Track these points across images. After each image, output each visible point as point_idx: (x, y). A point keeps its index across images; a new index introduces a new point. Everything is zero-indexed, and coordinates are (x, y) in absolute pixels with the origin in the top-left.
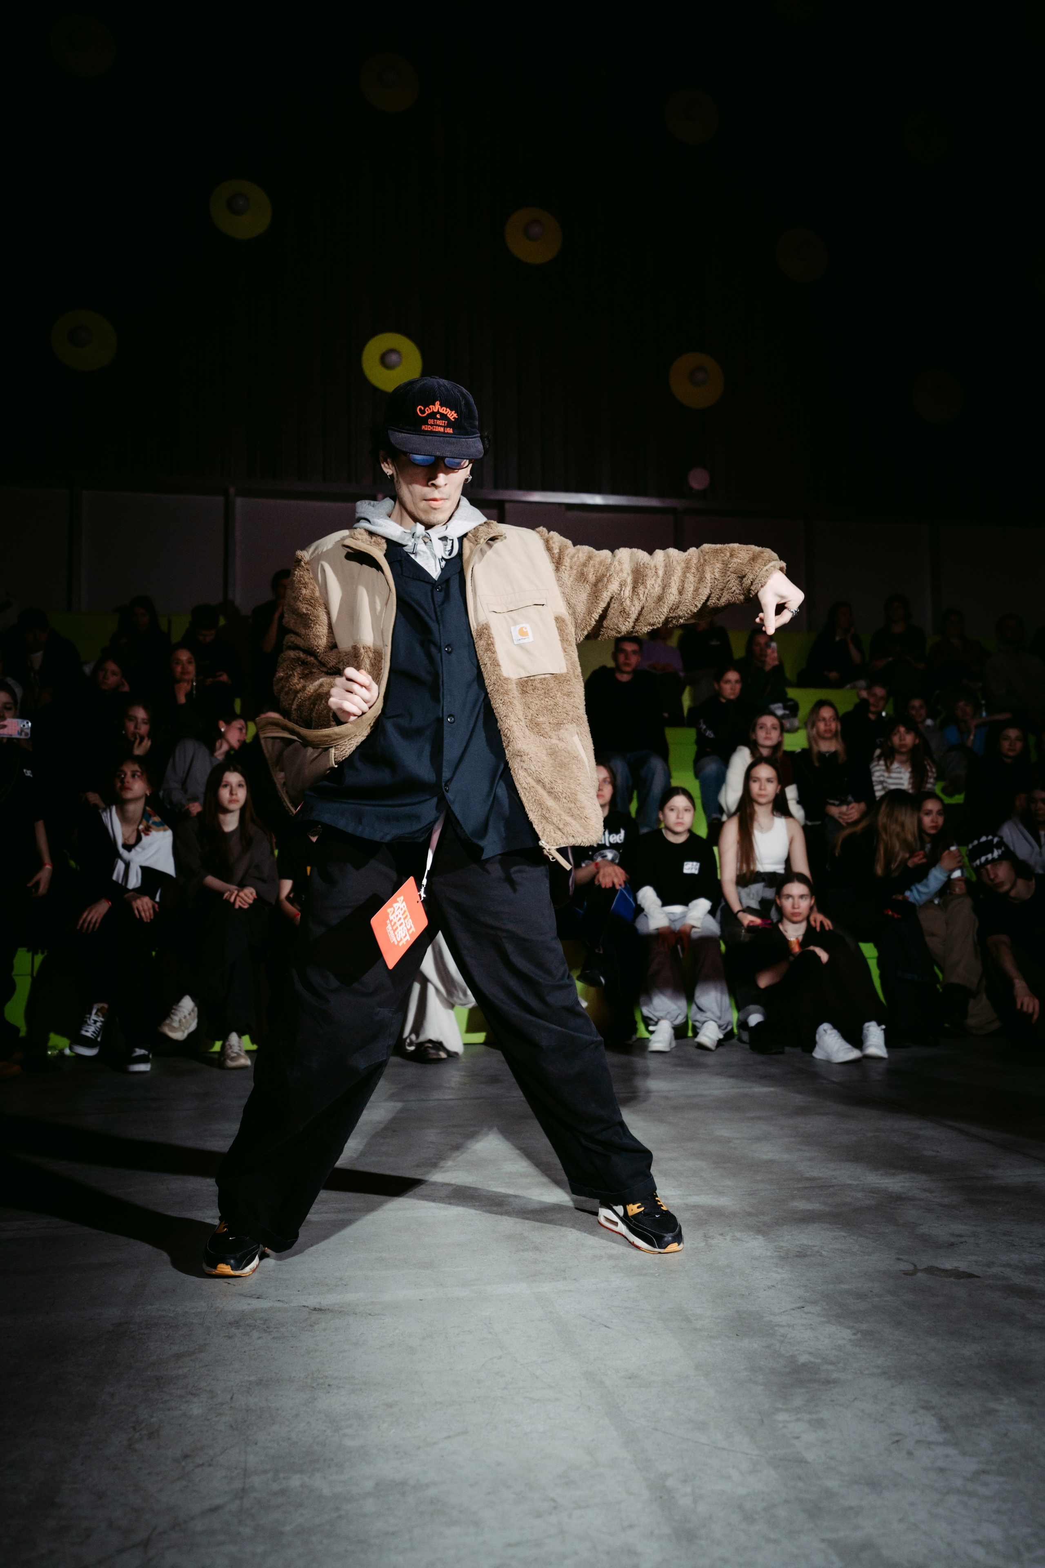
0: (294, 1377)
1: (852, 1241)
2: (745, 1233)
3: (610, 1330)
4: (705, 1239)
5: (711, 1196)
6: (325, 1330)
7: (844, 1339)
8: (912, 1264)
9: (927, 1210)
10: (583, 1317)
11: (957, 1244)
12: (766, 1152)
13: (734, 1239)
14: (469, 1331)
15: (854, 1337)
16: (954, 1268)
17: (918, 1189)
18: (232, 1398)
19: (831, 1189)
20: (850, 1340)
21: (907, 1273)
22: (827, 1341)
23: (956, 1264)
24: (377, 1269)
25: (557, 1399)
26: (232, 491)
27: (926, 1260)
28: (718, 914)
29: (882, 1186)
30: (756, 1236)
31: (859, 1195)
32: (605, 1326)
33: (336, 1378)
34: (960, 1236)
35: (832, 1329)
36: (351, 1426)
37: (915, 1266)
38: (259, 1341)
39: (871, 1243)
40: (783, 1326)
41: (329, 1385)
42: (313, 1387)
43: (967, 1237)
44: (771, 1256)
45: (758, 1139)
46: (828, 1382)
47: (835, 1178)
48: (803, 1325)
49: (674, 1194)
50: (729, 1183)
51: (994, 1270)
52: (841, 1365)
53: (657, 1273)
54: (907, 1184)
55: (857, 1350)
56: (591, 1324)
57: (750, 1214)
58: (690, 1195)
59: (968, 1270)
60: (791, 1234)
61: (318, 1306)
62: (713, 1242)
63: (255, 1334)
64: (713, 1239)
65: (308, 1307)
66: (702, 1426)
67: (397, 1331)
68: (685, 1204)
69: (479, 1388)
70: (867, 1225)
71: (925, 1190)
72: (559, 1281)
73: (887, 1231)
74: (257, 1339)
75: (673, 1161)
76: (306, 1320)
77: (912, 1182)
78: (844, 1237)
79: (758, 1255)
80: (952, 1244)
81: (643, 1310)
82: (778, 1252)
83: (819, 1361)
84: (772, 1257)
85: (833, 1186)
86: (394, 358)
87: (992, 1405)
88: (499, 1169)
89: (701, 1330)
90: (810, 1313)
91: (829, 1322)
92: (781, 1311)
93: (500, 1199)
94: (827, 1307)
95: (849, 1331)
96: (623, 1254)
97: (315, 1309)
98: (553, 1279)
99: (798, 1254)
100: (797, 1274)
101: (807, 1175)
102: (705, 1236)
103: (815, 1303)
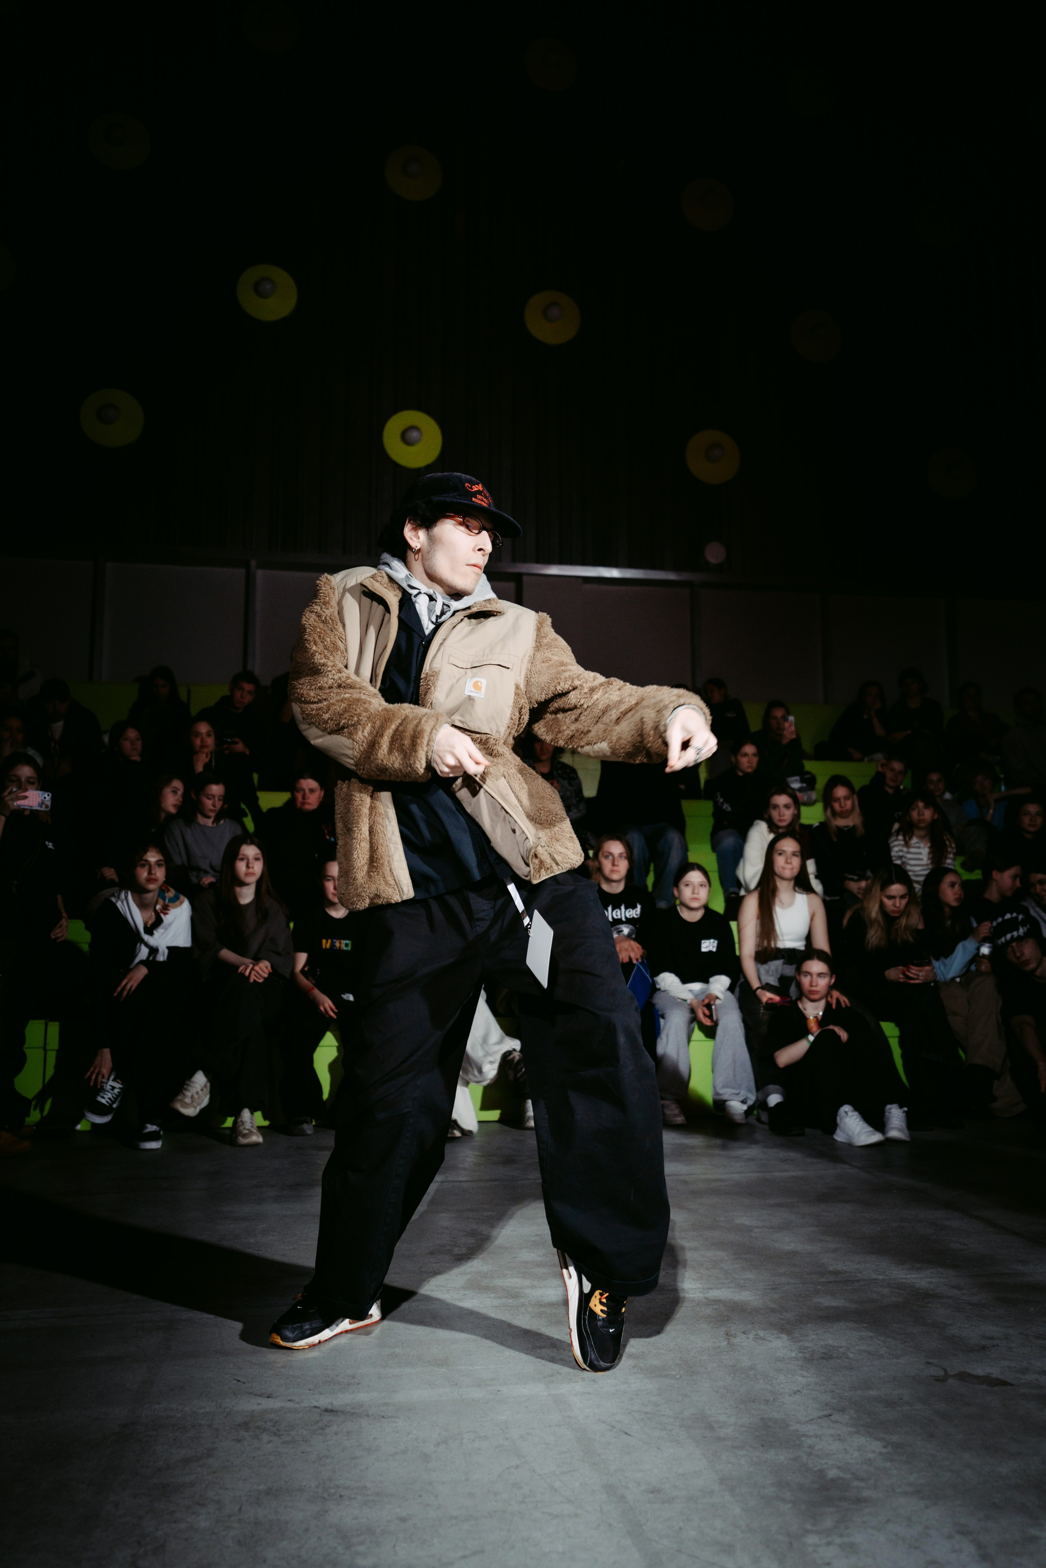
0: (305, 1486)
1: (878, 1342)
2: (768, 1332)
3: (629, 1437)
4: (727, 1337)
5: (732, 1290)
6: (336, 1433)
7: (874, 1452)
8: (943, 1369)
9: (957, 1309)
10: (603, 1422)
11: (988, 1348)
12: (787, 1242)
13: (757, 1338)
14: (485, 1437)
15: (884, 1450)
16: (986, 1374)
17: (946, 1285)
18: (240, 1509)
19: (856, 1284)
20: (880, 1454)
21: (937, 1379)
22: (856, 1454)
23: (988, 1370)
24: (390, 1367)
25: (576, 1515)
26: (253, 563)
27: (957, 1365)
28: (737, 990)
29: (909, 1281)
30: (780, 1335)
31: (886, 1291)
32: (626, 1433)
33: (347, 1488)
34: (992, 1338)
35: (861, 1440)
36: (362, 1543)
37: (946, 1371)
38: (269, 1446)
39: (899, 1345)
40: (811, 1437)
41: (341, 1496)
42: (324, 1498)
43: (999, 1339)
44: (795, 1357)
45: (780, 1228)
46: (859, 1501)
47: (860, 1272)
48: (831, 1435)
49: (694, 1287)
50: (749, 1275)
51: (1030, 1377)
52: (872, 1481)
53: (678, 1375)
54: (934, 1280)
55: (888, 1465)
56: (611, 1430)
57: (773, 1311)
58: (711, 1289)
59: (1002, 1377)
60: (815, 1333)
61: (330, 1407)
62: (736, 1341)
63: (265, 1437)
64: (735, 1337)
65: (319, 1408)
66: (728, 1549)
67: (411, 1436)
68: (706, 1298)
69: (496, 1501)
70: (894, 1325)
71: (954, 1287)
72: (577, 1382)
73: (915, 1331)
74: (267, 1444)
75: (692, 1251)
76: (317, 1422)
77: (940, 1277)
78: (871, 1337)
79: (782, 1356)
80: (984, 1348)
81: (664, 1415)
82: (803, 1353)
83: (849, 1476)
84: (796, 1359)
85: (858, 1280)
86: (414, 434)
87: (1034, 1532)
88: (515, 1258)
89: (724, 1439)
90: (838, 1422)
91: (857, 1432)
92: (808, 1419)
93: (516, 1290)
94: (855, 1416)
95: (879, 1443)
96: (643, 1352)
97: (326, 1410)
98: (571, 1379)
99: (823, 1355)
100: (823, 1378)
101: (831, 1268)
102: (727, 1334)
103: (842, 1410)
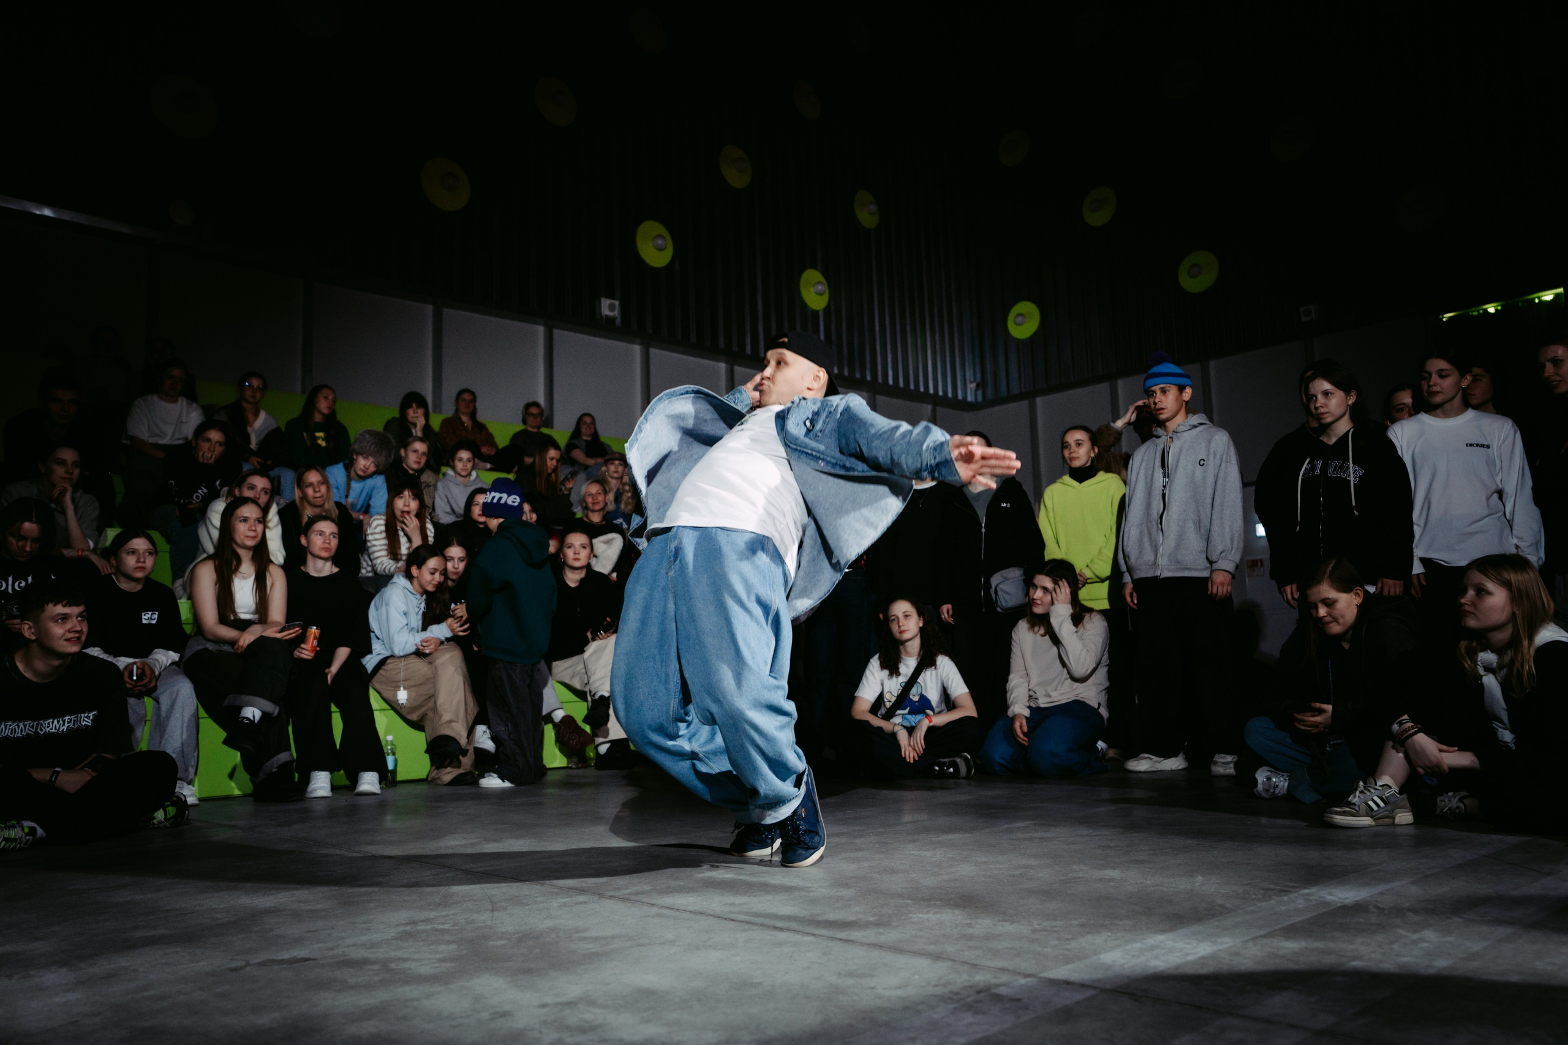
1: (182, 954)
13: (23, 977)
16: (292, 957)
23: (296, 954)
29: (252, 904)
30: (59, 970)
39: (205, 953)
45: (122, 887)
50: (56, 929)
57: (64, 952)
59: (306, 957)
70: (210, 939)
78: (176, 952)
80: (302, 939)
82: (78, 979)
84: (67, 984)
99: (104, 977)
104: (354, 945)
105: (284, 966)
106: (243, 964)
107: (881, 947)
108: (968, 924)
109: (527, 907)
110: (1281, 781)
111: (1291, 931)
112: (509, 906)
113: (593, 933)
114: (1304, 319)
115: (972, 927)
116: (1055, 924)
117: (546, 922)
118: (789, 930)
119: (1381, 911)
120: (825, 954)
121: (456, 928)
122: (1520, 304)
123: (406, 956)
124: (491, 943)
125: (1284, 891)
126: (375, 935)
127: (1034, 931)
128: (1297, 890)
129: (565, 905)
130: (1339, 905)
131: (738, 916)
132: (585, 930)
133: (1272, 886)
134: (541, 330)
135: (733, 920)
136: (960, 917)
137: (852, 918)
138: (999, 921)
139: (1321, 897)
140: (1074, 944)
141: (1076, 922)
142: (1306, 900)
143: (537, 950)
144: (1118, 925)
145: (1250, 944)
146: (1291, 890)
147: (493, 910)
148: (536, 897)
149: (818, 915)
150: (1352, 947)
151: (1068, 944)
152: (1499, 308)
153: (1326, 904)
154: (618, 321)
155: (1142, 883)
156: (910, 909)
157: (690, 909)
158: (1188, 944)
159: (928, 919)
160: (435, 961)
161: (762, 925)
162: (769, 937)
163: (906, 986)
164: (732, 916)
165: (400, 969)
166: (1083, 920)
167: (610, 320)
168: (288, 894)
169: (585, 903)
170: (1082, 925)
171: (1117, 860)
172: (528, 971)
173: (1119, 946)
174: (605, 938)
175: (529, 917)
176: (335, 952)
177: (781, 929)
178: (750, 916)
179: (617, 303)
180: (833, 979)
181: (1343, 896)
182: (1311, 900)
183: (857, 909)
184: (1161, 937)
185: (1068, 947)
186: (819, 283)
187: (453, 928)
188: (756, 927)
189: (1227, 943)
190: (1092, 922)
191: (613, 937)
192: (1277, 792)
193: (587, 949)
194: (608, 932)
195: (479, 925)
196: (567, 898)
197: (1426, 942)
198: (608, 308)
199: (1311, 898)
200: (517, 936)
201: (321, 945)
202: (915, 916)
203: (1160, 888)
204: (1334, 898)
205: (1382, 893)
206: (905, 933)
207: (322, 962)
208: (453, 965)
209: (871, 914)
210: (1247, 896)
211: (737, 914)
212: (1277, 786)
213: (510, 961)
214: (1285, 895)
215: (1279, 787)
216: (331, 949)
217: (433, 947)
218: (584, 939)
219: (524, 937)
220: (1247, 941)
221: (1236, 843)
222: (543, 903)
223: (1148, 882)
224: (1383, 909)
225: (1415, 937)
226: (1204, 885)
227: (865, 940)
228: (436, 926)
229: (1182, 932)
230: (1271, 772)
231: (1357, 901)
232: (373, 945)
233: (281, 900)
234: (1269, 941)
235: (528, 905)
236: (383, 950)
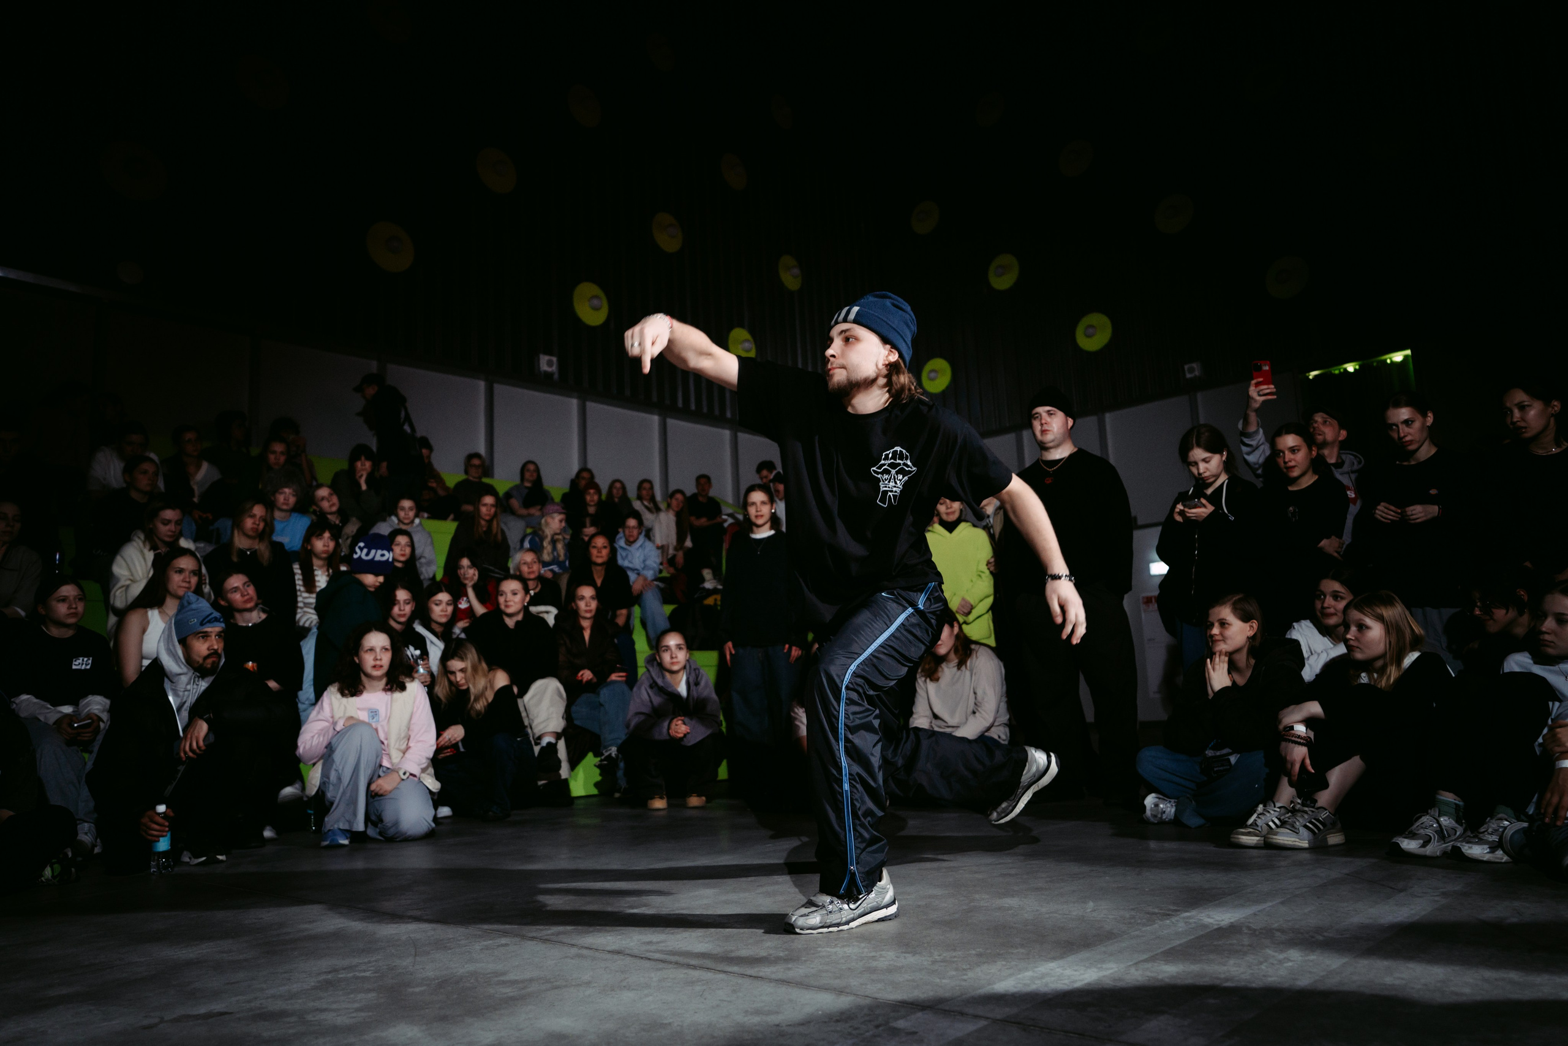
11: (225, 991)
16: (206, 1012)
17: (216, 952)
23: (211, 1008)
27: (178, 1012)
29: (174, 957)
31: (141, 969)
39: (120, 1010)
59: (222, 1010)
73: (149, 995)
77: (213, 948)
78: (89, 1011)
80: (219, 992)
104: (273, 997)
105: (199, 1021)
106: (157, 1020)
107: (788, 982)
108: (873, 957)
109: (450, 951)
110: (1168, 807)
111: (1171, 955)
112: (432, 950)
113: (512, 977)
114: (1188, 376)
115: (876, 960)
116: (954, 954)
117: (466, 966)
118: (701, 968)
119: (1254, 933)
120: (734, 991)
121: (377, 975)
122: (1375, 364)
123: (325, 1006)
124: (410, 990)
125: (1168, 916)
126: (295, 986)
127: (934, 962)
128: (1179, 913)
129: (487, 948)
130: (1216, 927)
131: (654, 954)
132: (504, 974)
133: (1156, 911)
134: (482, 384)
135: (649, 959)
136: (866, 950)
137: (763, 954)
138: (902, 952)
139: (1200, 920)
140: (970, 974)
141: (974, 952)
142: (1186, 923)
143: (455, 996)
144: (1012, 953)
145: (1133, 970)
146: (1173, 913)
147: (416, 955)
148: (460, 940)
149: (732, 951)
150: (1225, 968)
151: (964, 975)
152: (1357, 367)
153: (1205, 926)
154: (556, 376)
155: (1037, 910)
156: (820, 943)
157: (608, 948)
158: (1076, 971)
159: (836, 953)
160: (351, 1011)
161: (676, 963)
162: (682, 976)
163: (809, 1022)
164: (648, 955)
165: (316, 1021)
166: (981, 950)
167: (548, 375)
168: (212, 944)
169: (506, 945)
170: (980, 955)
171: (1016, 888)
172: (443, 1019)
173: (1011, 975)
174: (522, 981)
175: (450, 961)
176: (253, 1004)
177: (695, 967)
178: (665, 954)
179: (554, 359)
180: (740, 1018)
181: (1220, 919)
182: (1191, 924)
183: (769, 944)
184: (1052, 965)
185: (965, 977)
186: (747, 341)
187: (374, 975)
188: (671, 966)
189: (1112, 968)
190: (989, 951)
191: (531, 980)
192: (1164, 817)
193: (505, 994)
194: (528, 975)
195: (400, 971)
196: (490, 940)
197: (1292, 961)
198: (547, 364)
199: (1191, 921)
200: (437, 981)
201: (237, 998)
202: (823, 950)
203: (1055, 915)
204: (1211, 921)
205: (1255, 914)
206: (812, 968)
207: (238, 1016)
208: (370, 1014)
209: (781, 949)
210: (1133, 921)
211: (654, 952)
212: (1164, 812)
213: (427, 1008)
214: (1168, 919)
215: (1167, 812)
216: (249, 1001)
217: (352, 996)
218: (504, 983)
219: (442, 983)
220: (1130, 966)
221: (1127, 868)
222: (465, 946)
223: (1044, 910)
224: (1255, 930)
225: (1281, 956)
226: (1095, 910)
227: (773, 976)
228: (357, 974)
229: (1070, 959)
230: (1159, 798)
231: (1231, 923)
232: (293, 996)
233: (205, 951)
234: (1149, 965)
235: (451, 949)
236: (300, 1001)
